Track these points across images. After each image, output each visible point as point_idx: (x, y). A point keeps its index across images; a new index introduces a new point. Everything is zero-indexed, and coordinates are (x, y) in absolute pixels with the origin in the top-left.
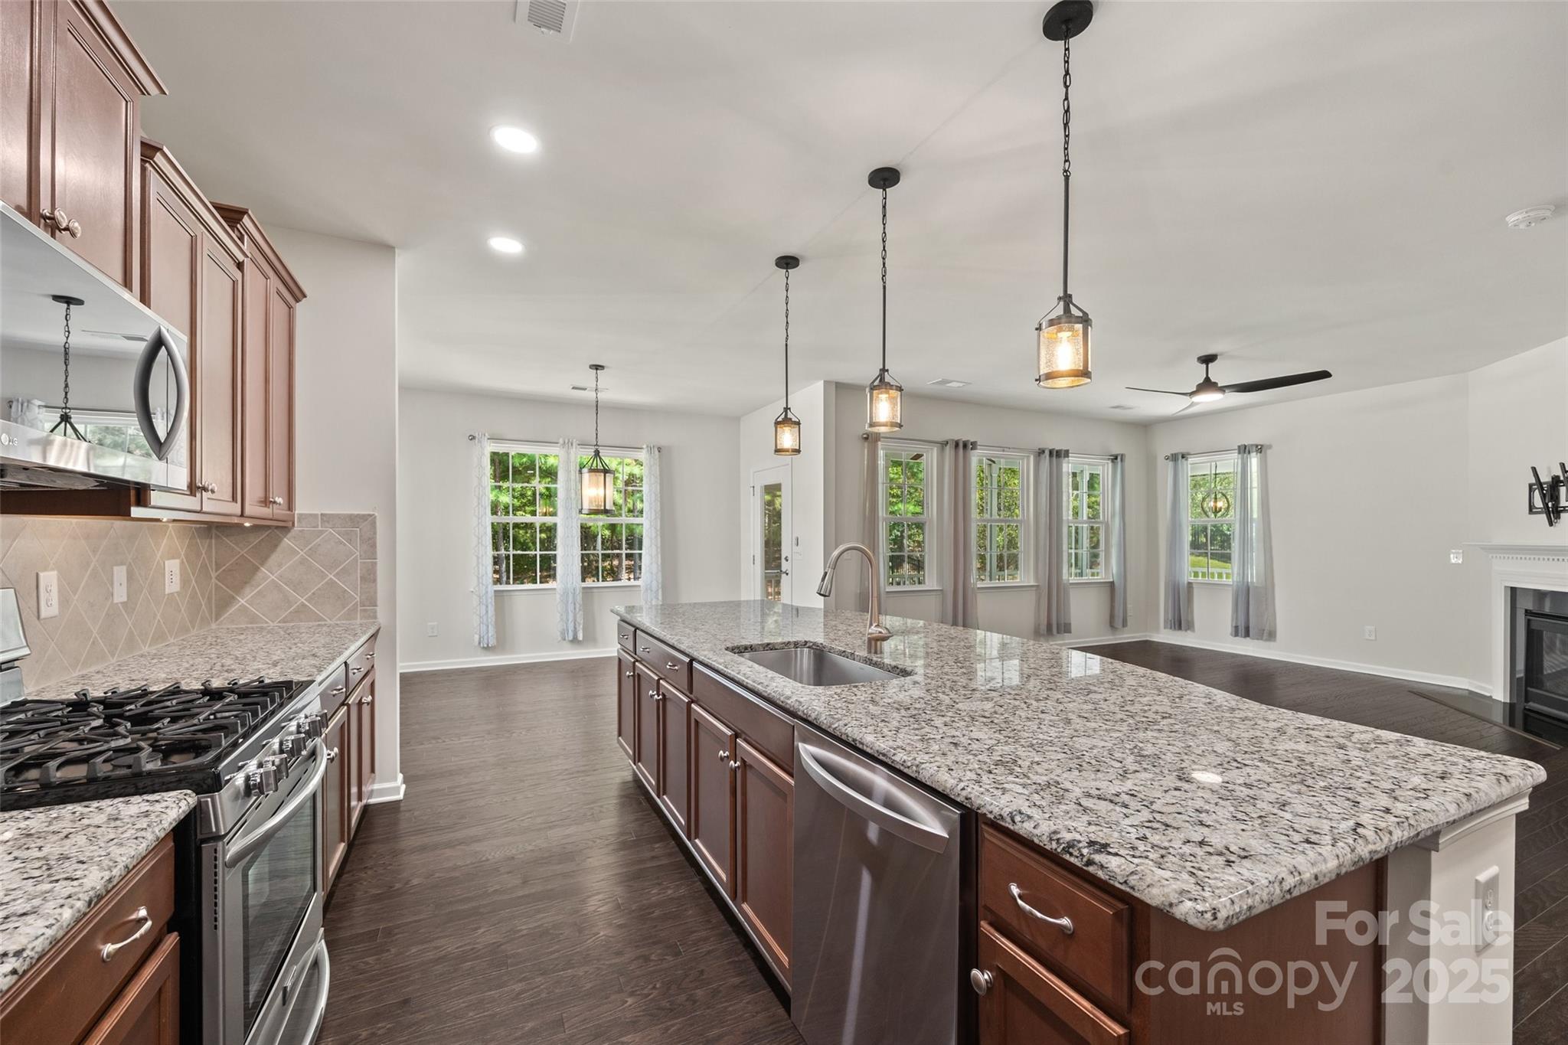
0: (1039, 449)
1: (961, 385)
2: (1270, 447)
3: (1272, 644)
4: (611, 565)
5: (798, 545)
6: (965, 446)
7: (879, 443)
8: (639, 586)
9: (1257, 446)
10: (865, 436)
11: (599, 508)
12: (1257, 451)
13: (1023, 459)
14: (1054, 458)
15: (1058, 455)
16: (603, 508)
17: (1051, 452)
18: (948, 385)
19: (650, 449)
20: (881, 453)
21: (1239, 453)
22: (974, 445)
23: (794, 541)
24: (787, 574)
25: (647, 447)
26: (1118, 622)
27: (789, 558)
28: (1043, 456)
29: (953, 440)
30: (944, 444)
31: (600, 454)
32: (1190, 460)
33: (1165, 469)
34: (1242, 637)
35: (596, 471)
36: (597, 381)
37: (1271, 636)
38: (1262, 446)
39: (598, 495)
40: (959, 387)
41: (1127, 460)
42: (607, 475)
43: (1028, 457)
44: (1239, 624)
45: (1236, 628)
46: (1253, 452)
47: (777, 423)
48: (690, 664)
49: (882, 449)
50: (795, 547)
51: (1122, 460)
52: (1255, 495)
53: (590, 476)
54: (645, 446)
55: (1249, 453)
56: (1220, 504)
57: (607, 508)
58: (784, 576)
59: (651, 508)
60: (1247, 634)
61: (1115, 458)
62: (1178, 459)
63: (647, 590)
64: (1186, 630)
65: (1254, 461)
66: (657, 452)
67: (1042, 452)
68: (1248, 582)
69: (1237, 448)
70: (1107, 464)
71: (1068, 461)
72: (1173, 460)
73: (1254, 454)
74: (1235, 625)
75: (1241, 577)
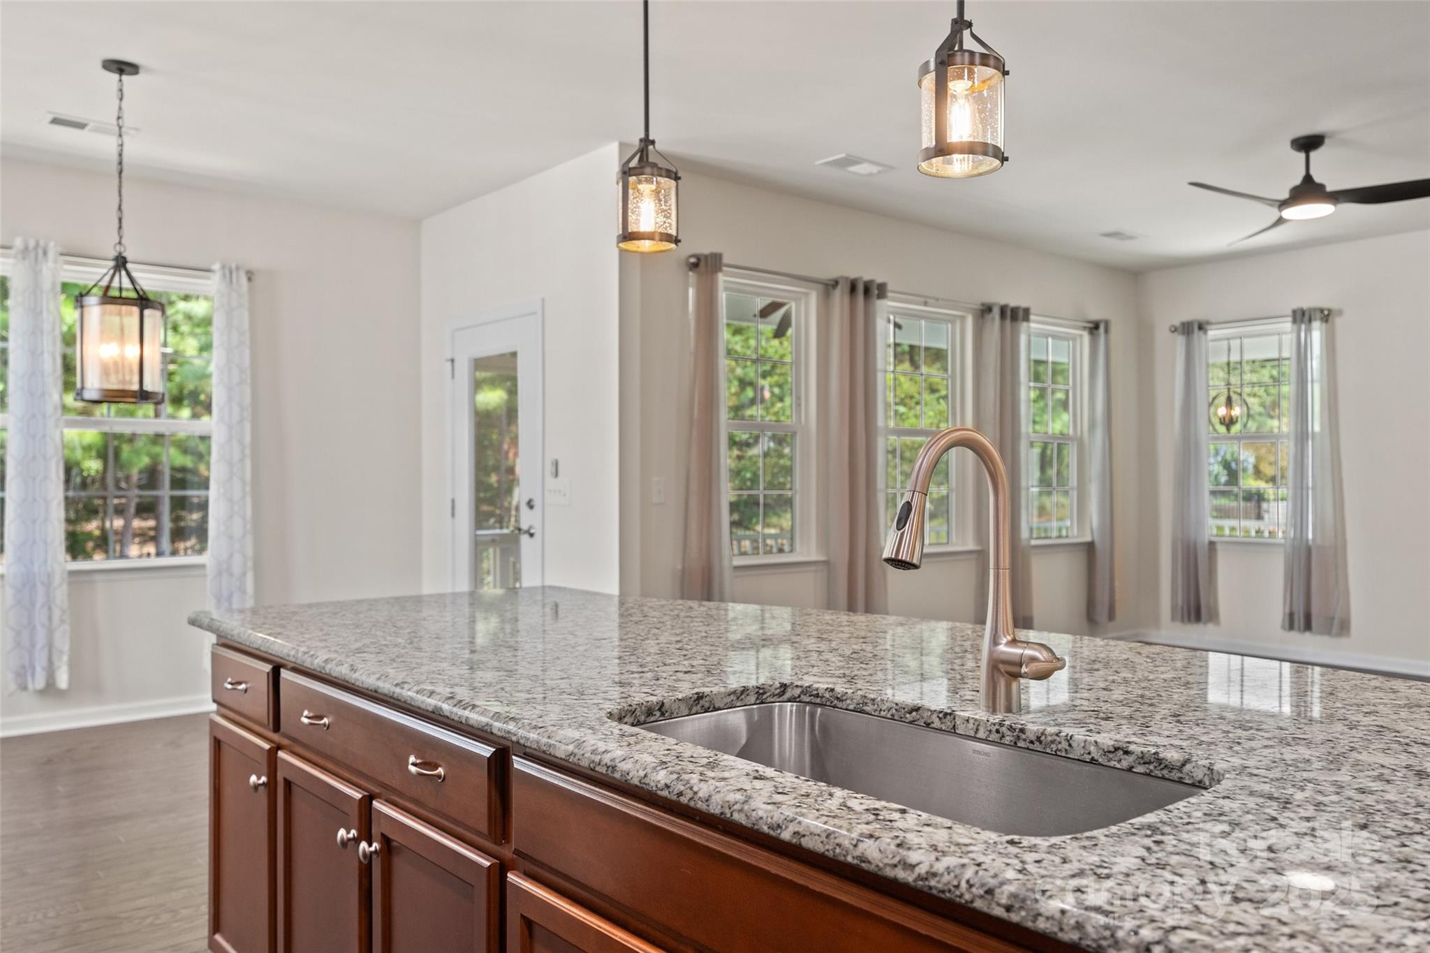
0: (983, 304)
1: (874, 169)
2: (1340, 313)
3: (1344, 641)
4: (103, 529)
5: (556, 475)
6: (867, 290)
7: (721, 278)
8: (203, 566)
9: (1322, 311)
10: (693, 260)
11: (127, 387)
12: (1322, 319)
13: (953, 322)
14: (1008, 322)
15: (1014, 315)
16: (135, 387)
17: (1003, 310)
18: (853, 169)
19: (229, 273)
20: (723, 297)
21: (1294, 321)
22: (882, 291)
23: (549, 468)
24: (532, 535)
25: (223, 267)
26: (1102, 613)
27: (537, 503)
28: (988, 317)
29: (847, 279)
30: (830, 286)
31: (129, 266)
32: (1212, 333)
33: (1171, 350)
34: (1299, 630)
35: (121, 300)
36: (121, 99)
37: (1344, 628)
38: (1329, 311)
39: (123, 358)
40: (871, 175)
41: (1114, 329)
42: (147, 312)
43: (963, 318)
44: (1295, 609)
45: (1291, 615)
46: (1315, 320)
47: (626, 172)
48: (500, 761)
49: (726, 289)
50: (550, 479)
51: (1107, 331)
52: (1316, 393)
53: (103, 314)
54: (216, 267)
55: (1310, 321)
56: (1237, 411)
57: (148, 387)
58: (524, 538)
59: (230, 399)
60: (1308, 627)
61: (1094, 327)
62: (1193, 332)
63: (220, 574)
64: (1205, 623)
65: (1317, 333)
66: (244, 280)
67: (987, 309)
68: (1307, 539)
69: (1290, 313)
70: (1081, 336)
71: (1029, 327)
72: (1183, 333)
73: (1316, 325)
74: (1287, 611)
75: (1299, 531)
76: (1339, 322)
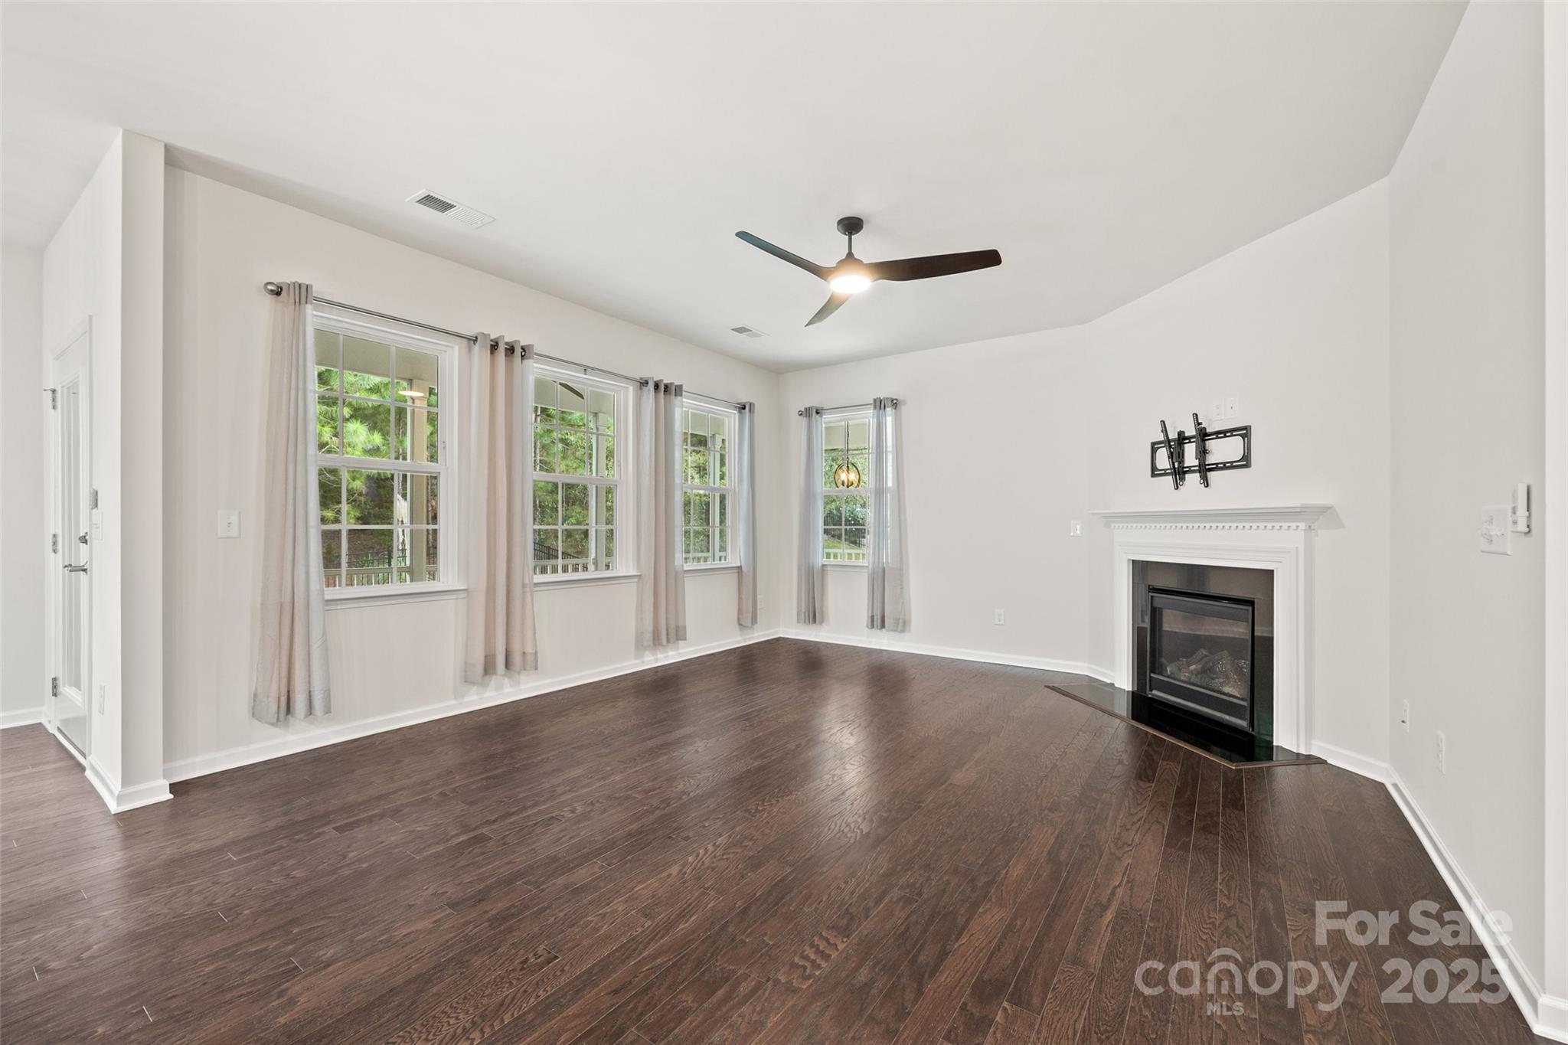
0: (641, 378)
2: (904, 402)
3: (905, 635)
5: (96, 507)
6: (509, 349)
9: (892, 400)
10: (271, 288)
12: (892, 406)
13: (619, 389)
14: (662, 394)
15: (668, 390)
17: (657, 385)
21: (875, 409)
22: (528, 352)
23: (93, 499)
24: (86, 572)
26: (747, 619)
27: (88, 537)
28: (646, 389)
30: (470, 340)
32: (825, 416)
33: (798, 428)
34: (876, 626)
37: (906, 626)
38: (897, 400)
41: (756, 411)
43: (626, 387)
44: (875, 613)
45: (872, 617)
46: (888, 407)
50: (93, 511)
51: (750, 411)
55: (885, 407)
60: (882, 624)
61: (742, 408)
62: (812, 415)
64: (820, 624)
65: (890, 418)
67: (644, 383)
68: (883, 563)
69: (872, 402)
70: (735, 414)
71: (682, 402)
72: (806, 417)
73: (889, 410)
74: (870, 615)
75: (877, 558)
76: (903, 408)
